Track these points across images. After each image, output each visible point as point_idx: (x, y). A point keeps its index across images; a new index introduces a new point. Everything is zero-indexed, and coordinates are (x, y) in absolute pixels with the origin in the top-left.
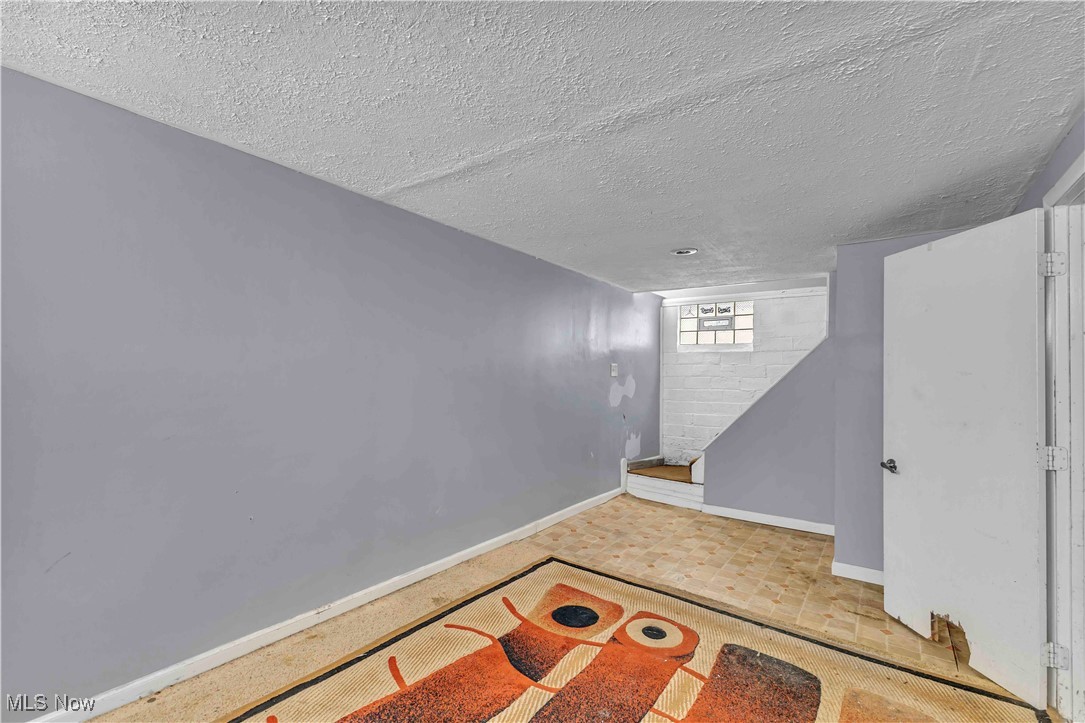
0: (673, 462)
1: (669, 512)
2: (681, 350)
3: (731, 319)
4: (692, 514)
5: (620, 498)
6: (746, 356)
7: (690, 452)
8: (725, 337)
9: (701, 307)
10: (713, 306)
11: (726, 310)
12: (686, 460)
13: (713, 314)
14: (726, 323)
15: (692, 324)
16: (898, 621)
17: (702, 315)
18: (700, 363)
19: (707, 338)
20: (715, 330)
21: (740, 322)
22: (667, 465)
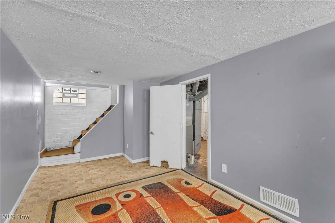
0: (51, 149)
1: (68, 166)
2: (55, 104)
3: (77, 94)
4: (79, 164)
5: (39, 169)
6: (83, 107)
7: (60, 143)
8: (74, 100)
9: (64, 88)
10: (69, 89)
11: (75, 91)
12: (58, 147)
13: (70, 92)
14: (75, 95)
15: (61, 95)
16: (153, 166)
17: (64, 92)
18: (65, 110)
19: (67, 100)
20: (71, 97)
21: (80, 96)
22: (49, 151)
